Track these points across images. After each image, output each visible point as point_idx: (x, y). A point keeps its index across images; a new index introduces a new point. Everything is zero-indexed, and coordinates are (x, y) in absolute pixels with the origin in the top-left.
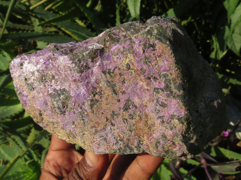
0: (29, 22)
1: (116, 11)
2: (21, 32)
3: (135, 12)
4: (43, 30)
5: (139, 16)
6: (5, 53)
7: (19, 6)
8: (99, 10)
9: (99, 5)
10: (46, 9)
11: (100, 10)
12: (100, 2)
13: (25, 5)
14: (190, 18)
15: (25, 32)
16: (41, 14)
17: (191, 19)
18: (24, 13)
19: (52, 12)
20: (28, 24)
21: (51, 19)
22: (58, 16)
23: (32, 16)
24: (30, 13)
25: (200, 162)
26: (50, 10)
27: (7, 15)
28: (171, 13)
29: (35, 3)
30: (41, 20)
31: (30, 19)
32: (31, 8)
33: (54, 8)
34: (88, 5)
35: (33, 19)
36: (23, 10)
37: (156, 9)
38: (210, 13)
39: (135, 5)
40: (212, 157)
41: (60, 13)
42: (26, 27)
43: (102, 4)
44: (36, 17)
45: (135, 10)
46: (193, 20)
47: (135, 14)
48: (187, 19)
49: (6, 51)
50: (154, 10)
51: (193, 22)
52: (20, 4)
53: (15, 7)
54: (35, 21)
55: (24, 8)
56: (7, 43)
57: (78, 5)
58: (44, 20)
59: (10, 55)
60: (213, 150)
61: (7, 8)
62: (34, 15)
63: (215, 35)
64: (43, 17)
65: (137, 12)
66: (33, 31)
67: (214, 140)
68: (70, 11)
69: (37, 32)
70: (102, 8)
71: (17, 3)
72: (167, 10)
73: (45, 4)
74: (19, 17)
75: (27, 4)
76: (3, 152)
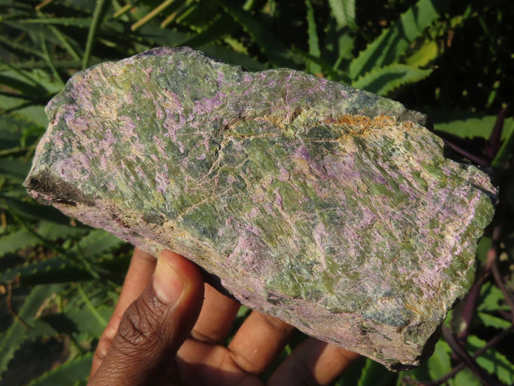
1: (306, 14)
5: (353, 22)
7: (110, 25)
8: (271, 14)
9: (271, 3)
10: (164, 25)
11: (274, 13)
13: (121, 22)
14: (468, 11)
16: (154, 36)
17: (473, 12)
18: (121, 37)
19: (175, 30)
23: (137, 41)
24: (132, 36)
26: (172, 25)
27: (88, 45)
29: (144, 15)
31: (133, 48)
32: (134, 27)
33: (178, 20)
34: (247, 6)
35: (138, 47)
36: (117, 33)
41: (193, 28)
44: (144, 43)
45: (345, 10)
46: (475, 14)
47: (346, 19)
48: (461, 13)
51: (476, 18)
52: (112, 20)
53: (102, 27)
55: (120, 28)
57: (226, 10)
61: (86, 31)
62: (140, 39)
64: (159, 42)
65: (348, 13)
68: (211, 23)
70: (277, 8)
71: (106, 19)
73: (161, 15)
74: (110, 44)
75: (125, 18)
76: (102, 321)
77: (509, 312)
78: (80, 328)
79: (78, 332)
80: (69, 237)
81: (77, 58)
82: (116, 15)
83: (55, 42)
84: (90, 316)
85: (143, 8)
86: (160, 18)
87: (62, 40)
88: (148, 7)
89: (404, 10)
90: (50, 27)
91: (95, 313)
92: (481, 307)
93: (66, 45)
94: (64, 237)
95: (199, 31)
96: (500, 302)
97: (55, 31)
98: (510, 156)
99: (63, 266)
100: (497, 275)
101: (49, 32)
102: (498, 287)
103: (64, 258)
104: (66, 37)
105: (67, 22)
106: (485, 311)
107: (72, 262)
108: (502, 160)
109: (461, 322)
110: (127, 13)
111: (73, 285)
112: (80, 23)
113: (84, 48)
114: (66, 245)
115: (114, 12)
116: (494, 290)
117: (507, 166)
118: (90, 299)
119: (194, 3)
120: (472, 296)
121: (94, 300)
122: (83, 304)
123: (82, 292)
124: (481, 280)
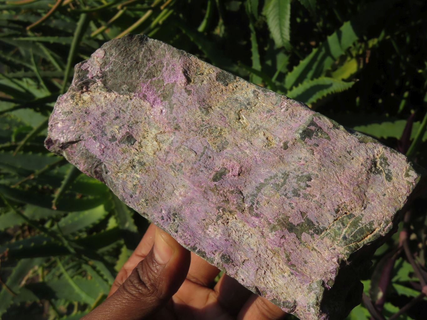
1: (250, 36)
3: (282, 37)
5: (288, 43)
7: (87, 42)
8: (221, 35)
9: (221, 26)
11: (223, 35)
12: (221, 21)
13: (97, 40)
14: (383, 34)
17: (386, 35)
25: (420, 290)
28: (347, 28)
34: (201, 28)
39: (281, 25)
43: (225, 24)
45: (282, 34)
46: (388, 37)
47: (283, 41)
48: (377, 36)
50: (318, 24)
51: (389, 40)
52: (89, 38)
53: (81, 44)
55: (95, 45)
57: (184, 32)
65: (285, 37)
70: (225, 30)
71: (84, 38)
72: (341, 25)
75: (100, 37)
76: (77, 289)
77: (418, 283)
78: (58, 295)
79: (56, 299)
80: (50, 218)
81: (59, 70)
82: (93, 35)
83: (42, 56)
84: (67, 285)
85: (115, 29)
87: (47, 54)
88: (120, 29)
89: (330, 34)
90: (38, 44)
91: (71, 282)
92: (395, 279)
93: (51, 59)
94: (46, 218)
96: (411, 275)
97: (42, 47)
98: (418, 153)
99: (45, 243)
100: (408, 252)
101: (37, 48)
102: (408, 262)
103: (46, 236)
104: (51, 52)
105: (52, 40)
106: (398, 282)
107: (53, 240)
109: (378, 291)
110: (102, 33)
111: (53, 259)
112: (63, 41)
113: (66, 62)
114: (47, 225)
115: (92, 32)
116: (405, 264)
117: (415, 161)
118: (67, 270)
119: (157, 25)
120: (387, 270)
121: (70, 272)
122: (61, 275)
123: (60, 264)
124: (395, 256)
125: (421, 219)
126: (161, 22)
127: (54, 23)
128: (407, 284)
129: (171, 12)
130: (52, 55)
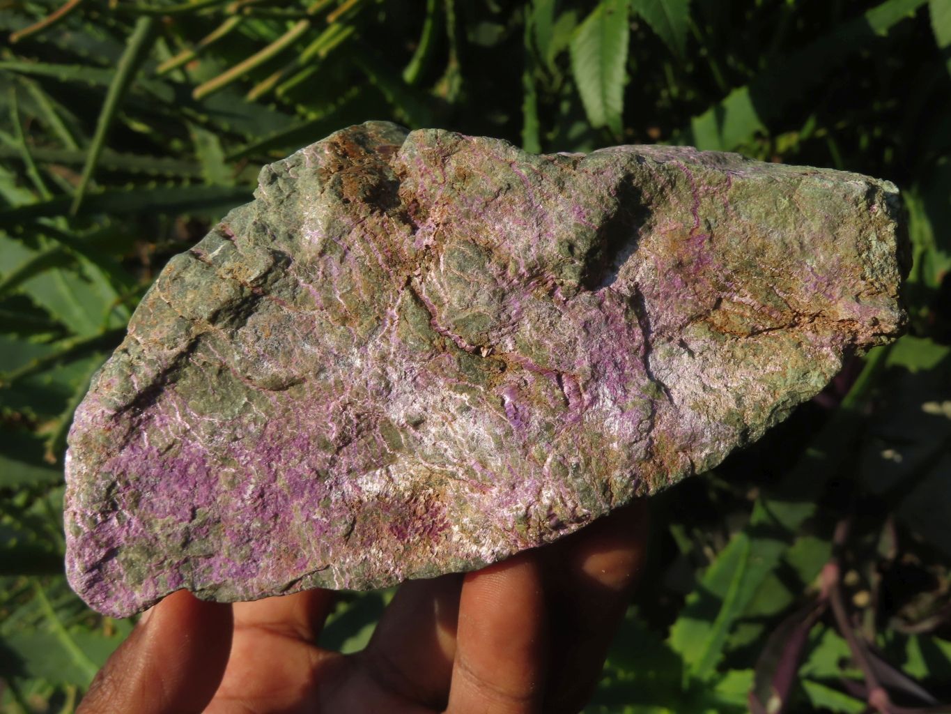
0: (177, 144)
1: (521, 101)
2: (152, 185)
3: (605, 104)
4: (236, 177)
5: (619, 119)
6: (91, 269)
7: (149, 85)
8: (450, 98)
9: (453, 76)
10: (253, 95)
11: (457, 97)
12: (453, 66)
13: (170, 82)
14: (810, 125)
15: (170, 185)
16: (230, 116)
17: (817, 127)
18: (166, 112)
19: (272, 108)
20: (175, 155)
21: (273, 134)
22: (295, 124)
23: (196, 122)
24: (188, 111)
25: (864, 699)
26: (267, 98)
27: (103, 121)
28: (739, 103)
29: (211, 77)
30: (229, 138)
31: (185, 136)
32: (198, 93)
33: (280, 91)
34: (410, 74)
35: (197, 134)
36: (161, 103)
37: (674, 91)
38: (891, 104)
39: (603, 78)
40: (912, 679)
41: (301, 109)
42: (168, 166)
43: (464, 72)
44: (210, 127)
45: (604, 96)
46: (821, 133)
47: (606, 113)
48: (797, 126)
49: (95, 259)
50: (664, 93)
51: (822, 140)
52: (153, 77)
53: (134, 89)
54: (205, 143)
55: (166, 94)
56: (96, 228)
57: (373, 79)
58: (243, 140)
59: (109, 276)
60: (913, 649)
61: (102, 91)
62: (203, 118)
63: (914, 190)
64: (241, 128)
66: (196, 181)
67: (911, 611)
68: (342, 101)
69: (215, 187)
70: (463, 87)
71: (141, 75)
72: (724, 94)
73: (246, 79)
74: (139, 127)
75: (178, 77)
76: (78, 657)
77: (861, 682)
78: (31, 668)
79: (26, 676)
80: (24, 486)
81: (71, 146)
82: (161, 69)
83: (31, 113)
84: (53, 645)
85: (211, 64)
86: (242, 85)
87: (46, 109)
88: (223, 62)
89: (700, 111)
90: (25, 81)
91: (66, 640)
92: (805, 670)
93: (54, 122)
94: (15, 486)
95: (312, 116)
96: (843, 663)
97: (35, 90)
98: (875, 392)
99: (13, 542)
100: (839, 612)
101: (23, 94)
102: (839, 633)
103: (18, 526)
104: (56, 105)
105: (65, 73)
106: (812, 678)
107: (32, 536)
108: (860, 398)
109: (770, 696)
110: (182, 67)
111: (23, 581)
112: (92, 77)
113: (90, 129)
114: (20, 500)
115: (158, 63)
116: (831, 638)
117: (867, 410)
118: (56, 610)
119: (314, 59)
120: (792, 649)
121: (63, 614)
122: (41, 619)
123: (41, 595)
124: (810, 619)
125: (869, 539)
126: (323, 53)
127: (67, 39)
128: (833, 684)
129: (348, 31)
130: (57, 112)
